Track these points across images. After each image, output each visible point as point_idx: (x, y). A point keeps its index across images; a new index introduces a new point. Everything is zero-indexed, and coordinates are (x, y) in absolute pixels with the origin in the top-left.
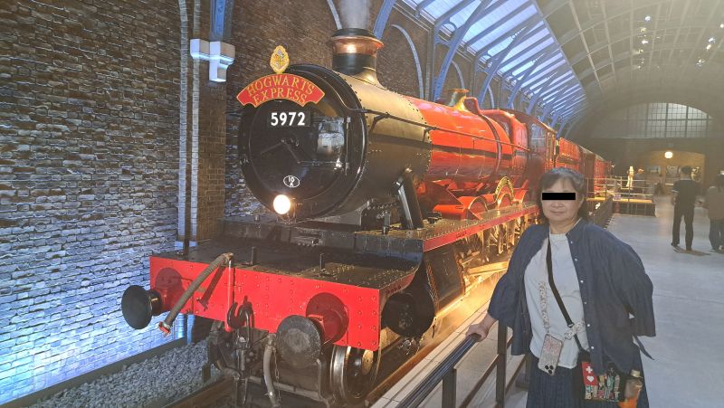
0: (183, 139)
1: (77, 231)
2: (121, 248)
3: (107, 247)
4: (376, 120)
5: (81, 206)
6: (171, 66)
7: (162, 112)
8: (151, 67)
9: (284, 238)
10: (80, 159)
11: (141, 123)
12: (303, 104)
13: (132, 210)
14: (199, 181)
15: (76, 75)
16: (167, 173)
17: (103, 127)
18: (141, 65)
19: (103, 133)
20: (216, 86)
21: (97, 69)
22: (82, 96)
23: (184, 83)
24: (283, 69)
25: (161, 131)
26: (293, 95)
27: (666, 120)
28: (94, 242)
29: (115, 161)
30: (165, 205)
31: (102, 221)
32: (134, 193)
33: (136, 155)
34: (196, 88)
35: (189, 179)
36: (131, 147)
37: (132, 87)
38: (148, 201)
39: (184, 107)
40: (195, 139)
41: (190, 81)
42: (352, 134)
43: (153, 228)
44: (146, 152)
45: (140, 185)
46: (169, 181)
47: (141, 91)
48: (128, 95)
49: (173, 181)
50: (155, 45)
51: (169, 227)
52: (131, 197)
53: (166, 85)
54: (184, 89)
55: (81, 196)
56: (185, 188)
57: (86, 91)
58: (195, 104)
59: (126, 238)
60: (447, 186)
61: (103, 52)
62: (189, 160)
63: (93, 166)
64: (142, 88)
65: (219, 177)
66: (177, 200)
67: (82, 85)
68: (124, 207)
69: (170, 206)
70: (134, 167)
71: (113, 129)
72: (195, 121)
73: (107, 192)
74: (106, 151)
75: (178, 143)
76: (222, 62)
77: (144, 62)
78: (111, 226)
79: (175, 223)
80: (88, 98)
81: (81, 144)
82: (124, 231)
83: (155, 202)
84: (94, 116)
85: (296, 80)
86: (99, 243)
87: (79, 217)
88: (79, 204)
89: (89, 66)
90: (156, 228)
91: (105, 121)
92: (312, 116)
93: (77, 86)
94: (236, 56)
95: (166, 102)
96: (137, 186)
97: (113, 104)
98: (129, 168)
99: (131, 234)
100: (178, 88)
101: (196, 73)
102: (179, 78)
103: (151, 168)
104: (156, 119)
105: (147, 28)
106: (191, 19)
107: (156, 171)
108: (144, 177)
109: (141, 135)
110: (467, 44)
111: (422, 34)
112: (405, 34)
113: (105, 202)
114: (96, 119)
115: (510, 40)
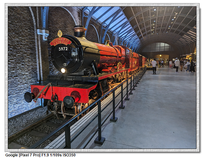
0: (37, 56)
2: (23, 84)
3: (19, 84)
6: (32, 37)
7: (31, 49)
8: (27, 37)
9: (65, 79)
10: (10, 61)
11: (25, 52)
12: (66, 45)
13: (25, 74)
14: (42, 66)
16: (34, 65)
17: (15, 53)
19: (16, 55)
20: (45, 41)
21: (12, 38)
23: (36, 41)
24: (61, 36)
25: (31, 54)
26: (64, 43)
27: (160, 47)
28: (16, 83)
29: (19, 62)
31: (18, 77)
33: (25, 60)
34: (39, 42)
35: (39, 66)
36: (23, 58)
37: (22, 42)
38: (29, 72)
39: (37, 47)
40: (40, 55)
41: (38, 40)
42: (80, 52)
44: (27, 59)
46: (34, 67)
48: (21, 44)
50: (27, 31)
51: (35, 78)
52: (25, 71)
53: (31, 41)
54: (36, 42)
55: (11, 71)
56: (39, 68)
58: (40, 46)
59: (24, 81)
60: (105, 65)
61: (14, 33)
62: (39, 61)
63: (14, 63)
64: (25, 42)
65: (47, 65)
66: (37, 71)
68: (23, 74)
69: (35, 73)
70: (25, 63)
71: (18, 53)
72: (40, 51)
73: (18, 70)
74: (17, 59)
76: (46, 35)
77: (25, 36)
78: (20, 78)
79: (37, 77)
83: (31, 72)
85: (64, 39)
86: (17, 83)
87: (11, 76)
89: (10, 37)
90: (32, 79)
91: (16, 51)
92: (69, 48)
94: (50, 33)
95: (32, 46)
96: (26, 68)
97: (17, 47)
98: (23, 63)
99: (25, 80)
100: (35, 42)
101: (39, 38)
102: (35, 39)
103: (29, 63)
104: (29, 51)
105: (25, 27)
106: (37, 24)
107: (31, 64)
108: (28, 66)
109: (26, 55)
110: (110, 29)
111: (99, 27)
112: (94, 27)
113: (18, 73)
114: (13, 51)
115: (121, 28)
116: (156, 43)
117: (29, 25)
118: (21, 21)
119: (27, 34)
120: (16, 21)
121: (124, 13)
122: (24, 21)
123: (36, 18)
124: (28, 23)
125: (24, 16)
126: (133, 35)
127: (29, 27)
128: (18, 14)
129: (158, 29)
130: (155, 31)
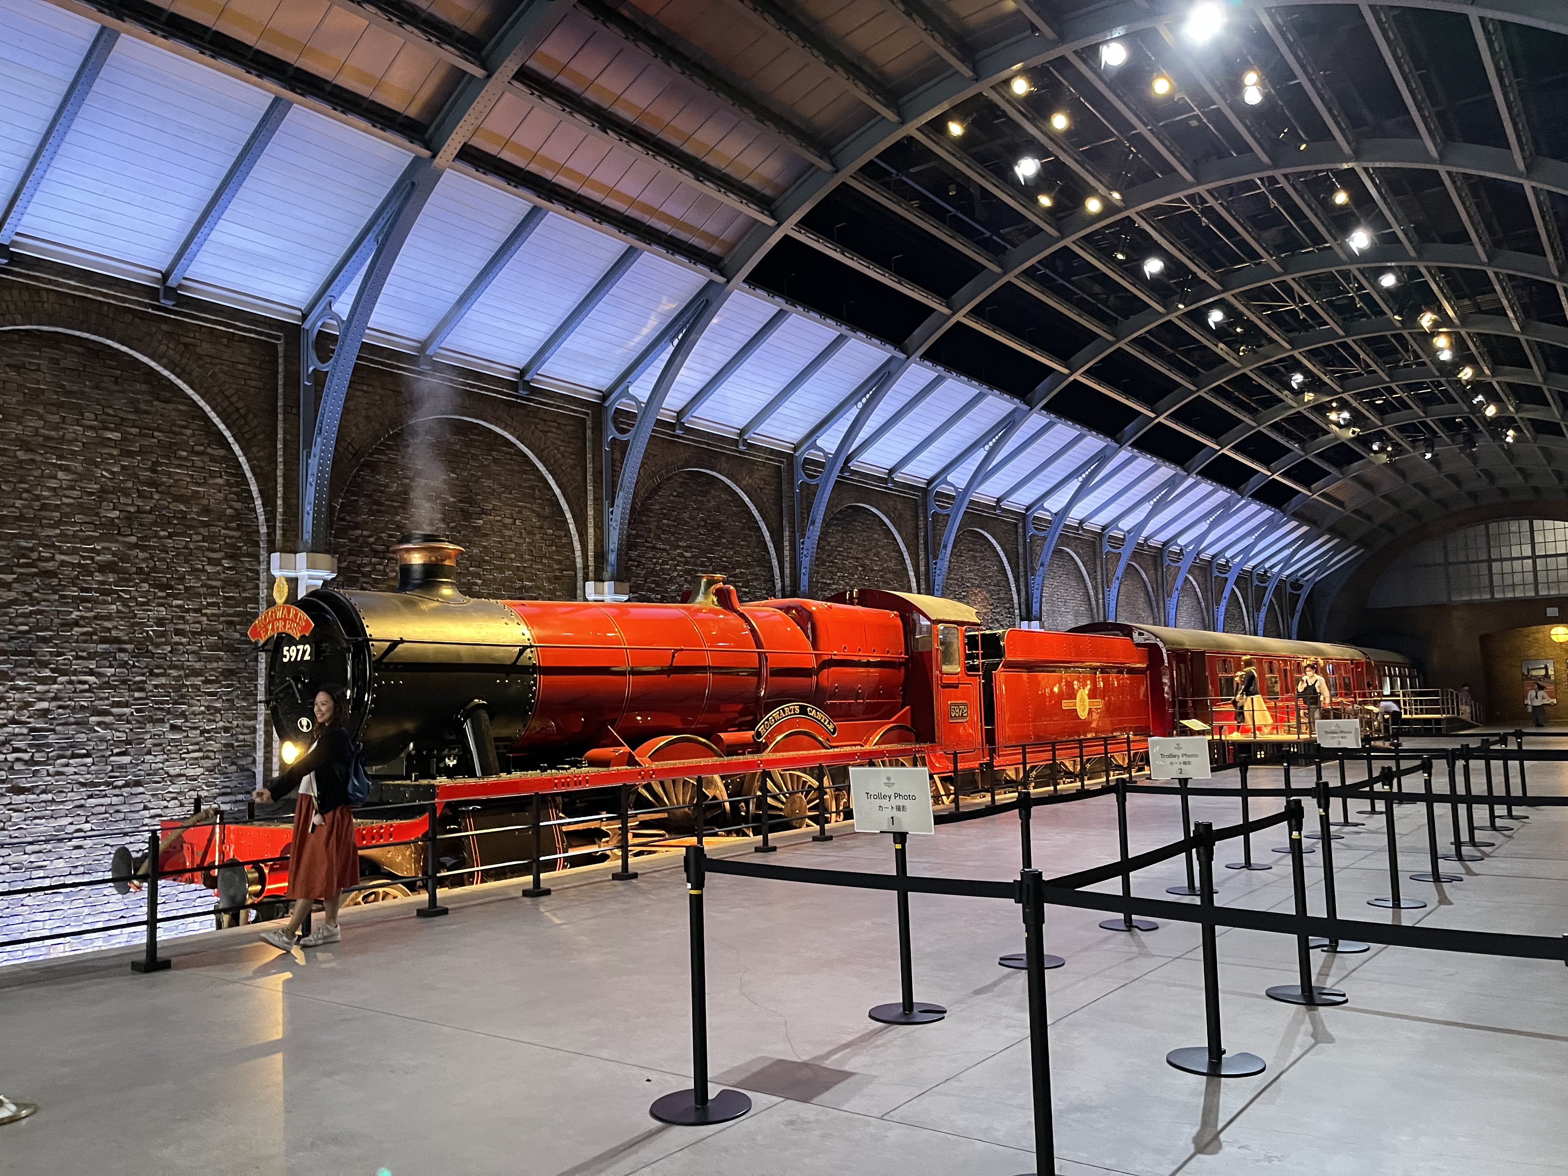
1: (107, 801)
3: (146, 821)
4: (392, 648)
5: (112, 771)
6: (244, 590)
7: (230, 649)
8: (212, 595)
10: (111, 714)
11: (198, 665)
12: (298, 637)
13: (184, 775)
15: (109, 618)
16: (238, 726)
17: (143, 675)
18: (199, 595)
19: (145, 682)
21: (137, 608)
22: (117, 640)
24: (283, 599)
25: (228, 673)
26: (291, 628)
27: (1533, 557)
28: (131, 816)
29: (160, 715)
30: (234, 768)
31: (141, 789)
32: (188, 752)
33: (191, 706)
36: (183, 696)
37: (186, 622)
38: (208, 763)
43: (215, 798)
44: (205, 701)
45: (197, 744)
46: (241, 737)
47: (198, 625)
49: (247, 737)
50: (219, 568)
51: (240, 797)
52: (184, 759)
53: (237, 614)
55: (112, 758)
57: (121, 634)
60: (608, 721)
63: (128, 722)
64: (199, 622)
66: (254, 762)
67: (116, 628)
68: (172, 771)
69: (242, 769)
70: (186, 721)
71: (158, 675)
73: (149, 753)
74: (147, 704)
75: (256, 686)
76: (311, 578)
77: (203, 590)
78: (153, 795)
80: (125, 642)
81: (113, 696)
82: (172, 802)
83: (219, 764)
84: (131, 662)
85: (293, 611)
86: (136, 816)
87: (108, 784)
88: (110, 768)
89: (125, 605)
90: (220, 799)
91: (145, 668)
92: (317, 648)
93: (109, 630)
94: (340, 568)
95: (236, 635)
96: (191, 745)
97: (157, 645)
98: (179, 722)
99: (182, 805)
102: (256, 603)
103: (214, 721)
104: (220, 659)
105: (209, 550)
106: (272, 528)
107: (221, 724)
108: (202, 733)
109: (198, 681)
110: (890, 471)
111: (765, 472)
112: (722, 478)
113: (145, 767)
114: (134, 666)
115: (980, 455)
116: (1494, 527)
117: (231, 537)
118: (190, 527)
119: (214, 583)
120: (162, 533)
121: (942, 371)
122: (205, 525)
123: (269, 501)
124: (227, 528)
125: (205, 502)
127: (232, 546)
128: (178, 499)
129: (1402, 417)
130: (1381, 436)
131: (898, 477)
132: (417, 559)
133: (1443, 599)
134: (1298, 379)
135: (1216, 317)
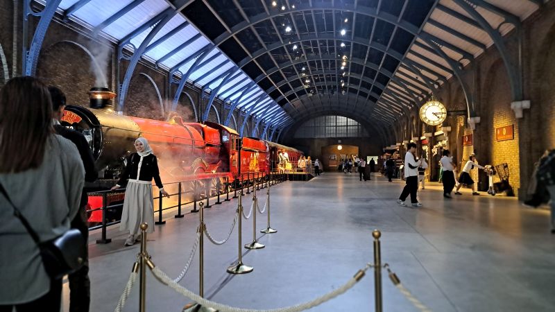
4: (108, 129)
12: (72, 123)
26: (67, 119)
27: (336, 126)
42: (96, 136)
85: (68, 113)
110: (194, 82)
111: (161, 77)
112: (149, 77)
115: (221, 80)
116: (327, 117)
121: (222, 52)
123: (10, 66)
126: (259, 97)
129: (321, 84)
130: (313, 88)
131: (196, 85)
132: (99, 97)
133: (313, 137)
134: (304, 69)
135: (295, 47)
